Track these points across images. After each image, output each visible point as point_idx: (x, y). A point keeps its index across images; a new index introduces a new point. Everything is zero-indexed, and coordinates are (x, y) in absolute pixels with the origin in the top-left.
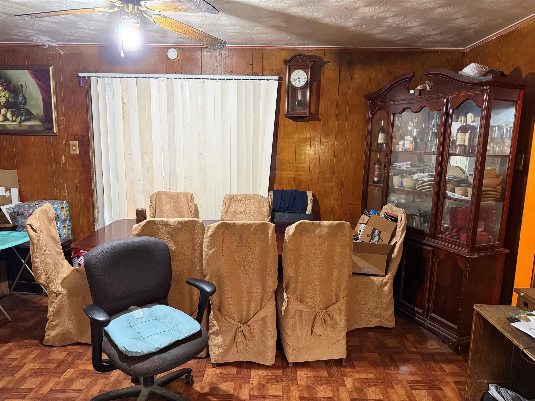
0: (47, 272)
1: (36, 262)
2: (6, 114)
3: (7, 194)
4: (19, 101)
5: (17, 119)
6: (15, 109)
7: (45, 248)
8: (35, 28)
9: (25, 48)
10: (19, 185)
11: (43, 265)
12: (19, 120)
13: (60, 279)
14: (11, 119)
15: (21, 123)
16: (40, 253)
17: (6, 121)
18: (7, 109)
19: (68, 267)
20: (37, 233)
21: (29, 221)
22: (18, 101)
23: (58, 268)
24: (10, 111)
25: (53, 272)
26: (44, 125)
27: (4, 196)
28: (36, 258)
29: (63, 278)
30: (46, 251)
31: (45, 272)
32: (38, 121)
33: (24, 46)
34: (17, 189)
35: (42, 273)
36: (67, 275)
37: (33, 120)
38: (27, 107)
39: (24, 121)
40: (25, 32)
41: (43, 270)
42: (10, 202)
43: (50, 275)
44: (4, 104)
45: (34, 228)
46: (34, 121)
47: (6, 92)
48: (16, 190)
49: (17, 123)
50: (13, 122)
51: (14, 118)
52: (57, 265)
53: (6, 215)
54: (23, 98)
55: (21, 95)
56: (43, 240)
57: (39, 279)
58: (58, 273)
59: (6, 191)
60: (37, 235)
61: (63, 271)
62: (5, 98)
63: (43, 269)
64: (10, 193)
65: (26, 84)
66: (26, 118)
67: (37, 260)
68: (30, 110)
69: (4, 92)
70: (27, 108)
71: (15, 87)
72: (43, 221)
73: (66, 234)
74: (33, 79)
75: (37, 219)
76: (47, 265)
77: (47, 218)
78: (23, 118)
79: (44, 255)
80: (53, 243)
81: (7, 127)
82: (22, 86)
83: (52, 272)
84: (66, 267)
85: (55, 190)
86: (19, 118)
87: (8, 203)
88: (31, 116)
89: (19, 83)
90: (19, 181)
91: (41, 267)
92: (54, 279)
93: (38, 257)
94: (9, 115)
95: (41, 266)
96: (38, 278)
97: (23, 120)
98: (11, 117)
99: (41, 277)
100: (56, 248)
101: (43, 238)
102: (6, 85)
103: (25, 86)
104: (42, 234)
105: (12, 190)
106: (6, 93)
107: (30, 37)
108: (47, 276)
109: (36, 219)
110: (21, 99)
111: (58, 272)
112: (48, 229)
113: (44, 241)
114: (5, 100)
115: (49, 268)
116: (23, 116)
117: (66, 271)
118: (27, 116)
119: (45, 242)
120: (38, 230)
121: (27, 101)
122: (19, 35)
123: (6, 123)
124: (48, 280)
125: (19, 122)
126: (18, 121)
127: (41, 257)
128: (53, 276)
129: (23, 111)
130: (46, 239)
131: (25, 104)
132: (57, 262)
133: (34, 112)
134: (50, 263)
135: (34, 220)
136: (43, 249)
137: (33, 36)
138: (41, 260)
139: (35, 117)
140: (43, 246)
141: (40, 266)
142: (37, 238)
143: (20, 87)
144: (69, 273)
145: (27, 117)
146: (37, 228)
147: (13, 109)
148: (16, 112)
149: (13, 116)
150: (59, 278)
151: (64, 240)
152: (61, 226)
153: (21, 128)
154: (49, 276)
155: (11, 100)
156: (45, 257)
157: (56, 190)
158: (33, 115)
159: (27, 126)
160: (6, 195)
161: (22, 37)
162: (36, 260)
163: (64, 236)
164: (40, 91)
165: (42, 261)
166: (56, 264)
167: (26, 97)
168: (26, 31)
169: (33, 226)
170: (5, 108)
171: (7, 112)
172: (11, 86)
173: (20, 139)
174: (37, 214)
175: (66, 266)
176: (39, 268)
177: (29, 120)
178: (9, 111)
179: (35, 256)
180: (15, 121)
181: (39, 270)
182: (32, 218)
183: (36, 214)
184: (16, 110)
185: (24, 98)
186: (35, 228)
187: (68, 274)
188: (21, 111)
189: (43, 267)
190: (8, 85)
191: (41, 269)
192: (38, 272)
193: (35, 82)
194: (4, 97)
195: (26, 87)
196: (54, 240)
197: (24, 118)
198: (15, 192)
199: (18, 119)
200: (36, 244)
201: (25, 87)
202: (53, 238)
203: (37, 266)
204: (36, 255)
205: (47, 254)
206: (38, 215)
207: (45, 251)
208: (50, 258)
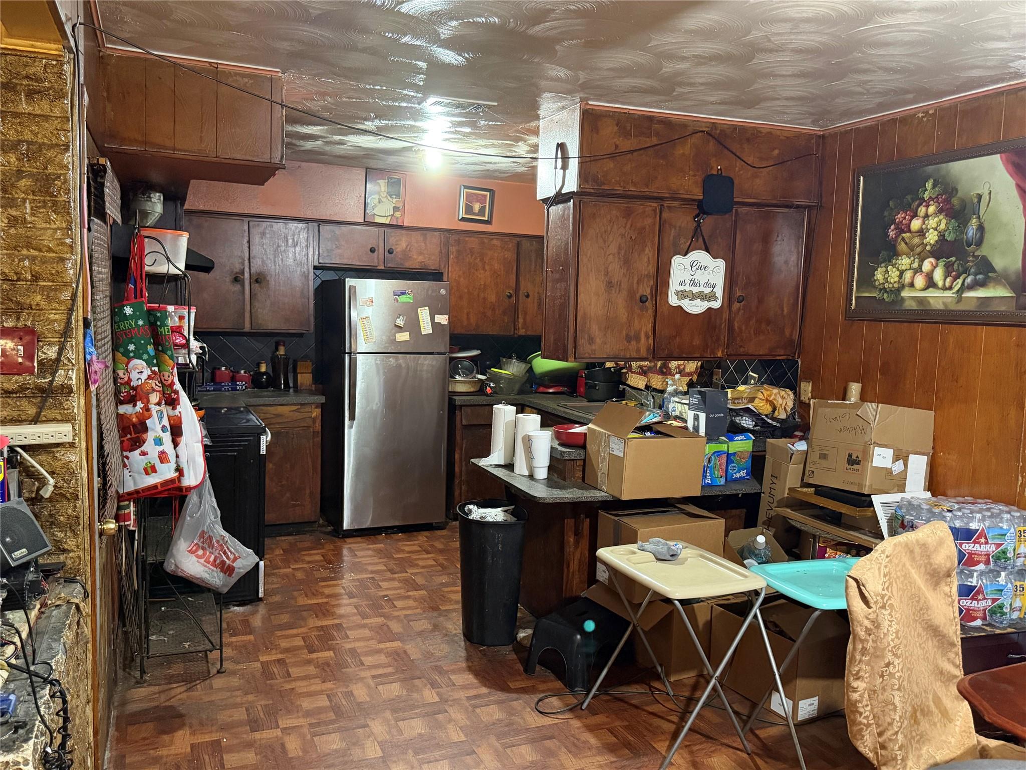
0: (881, 729)
1: (855, 690)
2: (932, 271)
3: (898, 467)
4: (967, 238)
5: (955, 283)
6: (953, 259)
7: (889, 657)
8: (1015, 30)
9: (1003, 99)
10: (933, 448)
11: (875, 703)
12: (959, 286)
13: (922, 761)
14: (940, 284)
15: (962, 294)
16: (872, 668)
17: (931, 289)
18: (938, 259)
19: (963, 729)
20: (870, 611)
21: (857, 570)
22: (965, 237)
23: (924, 725)
24: (944, 263)
25: (900, 737)
26: (1018, 298)
27: (889, 471)
28: (858, 679)
29: (931, 762)
30: (891, 667)
31: (878, 725)
32: (1005, 286)
33: (1002, 93)
34: (926, 457)
35: (868, 725)
36: (947, 758)
37: (992, 285)
38: (984, 251)
39: (971, 287)
40: (992, 50)
41: (872, 716)
42: (902, 488)
43: (890, 740)
44: (932, 246)
45: (864, 591)
46: (994, 287)
47: (941, 217)
48: (923, 460)
49: (953, 293)
50: (944, 290)
51: (949, 280)
52: (926, 713)
53: (879, 519)
54: (977, 230)
55: (974, 221)
56: (888, 630)
57: (858, 740)
58: (922, 739)
59: (896, 459)
60: (869, 617)
61: (944, 738)
62: (936, 233)
63: (874, 717)
64: (906, 465)
65: (990, 193)
66: (975, 279)
67: (860, 685)
68: (990, 259)
69: (936, 219)
70: (984, 254)
71: (964, 203)
72: (905, 576)
73: (1020, 610)
74: (1011, 176)
75: (879, 568)
76: (887, 710)
77: (925, 566)
78: (969, 280)
79: (882, 676)
80: (931, 645)
81: (929, 302)
82: (980, 197)
83: (896, 733)
84: (957, 729)
85: (1018, 479)
86: (960, 281)
87: (896, 490)
88: (990, 274)
89: (974, 193)
90: (934, 439)
91: (869, 708)
92: (899, 758)
93: (867, 675)
94: (938, 275)
95: (867, 706)
96: (855, 735)
97: (968, 285)
98: (943, 278)
99: (863, 736)
100: (940, 662)
101: (889, 626)
102: (945, 201)
103: (988, 198)
104: (890, 614)
105: (912, 458)
106: (940, 221)
107: (1011, 64)
108: (880, 740)
109: (876, 568)
110: (971, 230)
111: (922, 736)
112: (918, 602)
113: (890, 637)
114: (936, 238)
115: (889, 720)
116: (969, 275)
117: (953, 740)
118: (980, 273)
119: (893, 640)
120: (875, 602)
121: (987, 236)
122: (979, 63)
123: (931, 293)
124: (883, 752)
125: (958, 291)
126: (956, 289)
127: (875, 679)
128: (896, 747)
129: (973, 261)
130: (897, 632)
131: (979, 243)
132: (928, 707)
133: (999, 263)
134: (896, 707)
135: (873, 571)
136: (883, 657)
137: (1016, 57)
138: (872, 688)
139: (998, 276)
140: (885, 649)
141: (865, 703)
142: (867, 623)
143: (976, 200)
144: (959, 753)
145: (980, 277)
146: (872, 594)
147: (950, 259)
148: (955, 266)
149: (947, 274)
150: (919, 757)
151: (1009, 627)
152: (1010, 585)
153: (960, 307)
154: (885, 741)
155: (950, 237)
156: (885, 682)
157: (1020, 478)
158: (993, 270)
159: (975, 300)
160: (893, 469)
161: (989, 68)
162: (855, 684)
163: (1015, 615)
164: (1021, 207)
165: (875, 691)
166: (922, 710)
167: (986, 225)
168: (994, 46)
169: (863, 586)
170: (933, 257)
171: (935, 267)
172: (955, 201)
173: (955, 333)
174: (887, 553)
175: (958, 723)
176: (861, 710)
177: (982, 284)
178: (941, 263)
179: (854, 673)
180: (950, 288)
181: (861, 714)
182: (868, 563)
183: (883, 552)
184: (955, 261)
185: (981, 228)
186: (867, 594)
187: (952, 756)
188: (968, 261)
189: (875, 710)
190: (948, 201)
191: (867, 713)
192: (856, 719)
193: (1014, 182)
194: (936, 229)
195: (990, 198)
196: (935, 636)
197: (972, 280)
198: (918, 465)
199: (958, 283)
200: (862, 641)
201: (987, 201)
202: (935, 631)
203: (856, 701)
204: (857, 669)
205: (891, 675)
206: (887, 557)
207: (888, 665)
208: (899, 689)
